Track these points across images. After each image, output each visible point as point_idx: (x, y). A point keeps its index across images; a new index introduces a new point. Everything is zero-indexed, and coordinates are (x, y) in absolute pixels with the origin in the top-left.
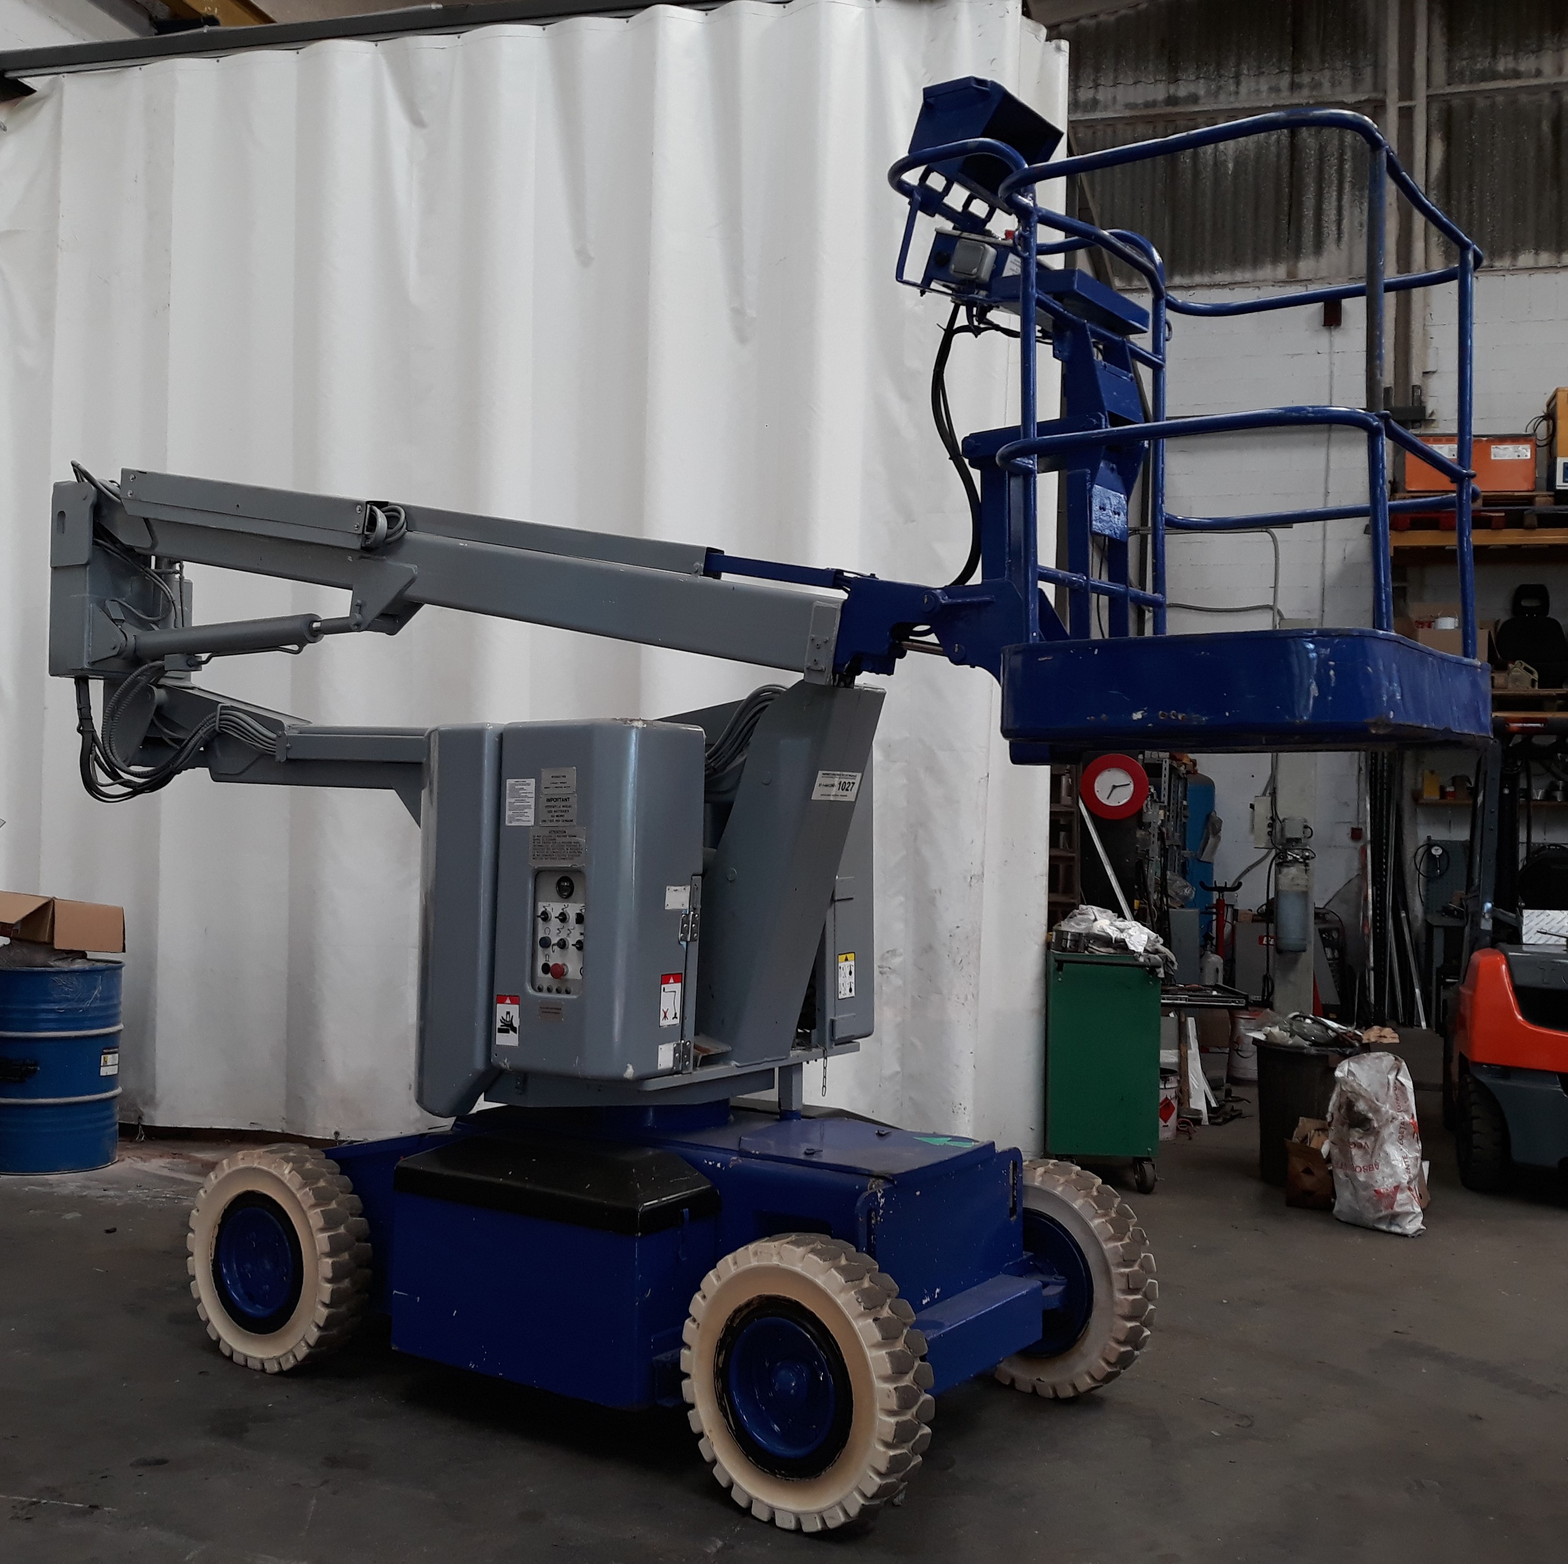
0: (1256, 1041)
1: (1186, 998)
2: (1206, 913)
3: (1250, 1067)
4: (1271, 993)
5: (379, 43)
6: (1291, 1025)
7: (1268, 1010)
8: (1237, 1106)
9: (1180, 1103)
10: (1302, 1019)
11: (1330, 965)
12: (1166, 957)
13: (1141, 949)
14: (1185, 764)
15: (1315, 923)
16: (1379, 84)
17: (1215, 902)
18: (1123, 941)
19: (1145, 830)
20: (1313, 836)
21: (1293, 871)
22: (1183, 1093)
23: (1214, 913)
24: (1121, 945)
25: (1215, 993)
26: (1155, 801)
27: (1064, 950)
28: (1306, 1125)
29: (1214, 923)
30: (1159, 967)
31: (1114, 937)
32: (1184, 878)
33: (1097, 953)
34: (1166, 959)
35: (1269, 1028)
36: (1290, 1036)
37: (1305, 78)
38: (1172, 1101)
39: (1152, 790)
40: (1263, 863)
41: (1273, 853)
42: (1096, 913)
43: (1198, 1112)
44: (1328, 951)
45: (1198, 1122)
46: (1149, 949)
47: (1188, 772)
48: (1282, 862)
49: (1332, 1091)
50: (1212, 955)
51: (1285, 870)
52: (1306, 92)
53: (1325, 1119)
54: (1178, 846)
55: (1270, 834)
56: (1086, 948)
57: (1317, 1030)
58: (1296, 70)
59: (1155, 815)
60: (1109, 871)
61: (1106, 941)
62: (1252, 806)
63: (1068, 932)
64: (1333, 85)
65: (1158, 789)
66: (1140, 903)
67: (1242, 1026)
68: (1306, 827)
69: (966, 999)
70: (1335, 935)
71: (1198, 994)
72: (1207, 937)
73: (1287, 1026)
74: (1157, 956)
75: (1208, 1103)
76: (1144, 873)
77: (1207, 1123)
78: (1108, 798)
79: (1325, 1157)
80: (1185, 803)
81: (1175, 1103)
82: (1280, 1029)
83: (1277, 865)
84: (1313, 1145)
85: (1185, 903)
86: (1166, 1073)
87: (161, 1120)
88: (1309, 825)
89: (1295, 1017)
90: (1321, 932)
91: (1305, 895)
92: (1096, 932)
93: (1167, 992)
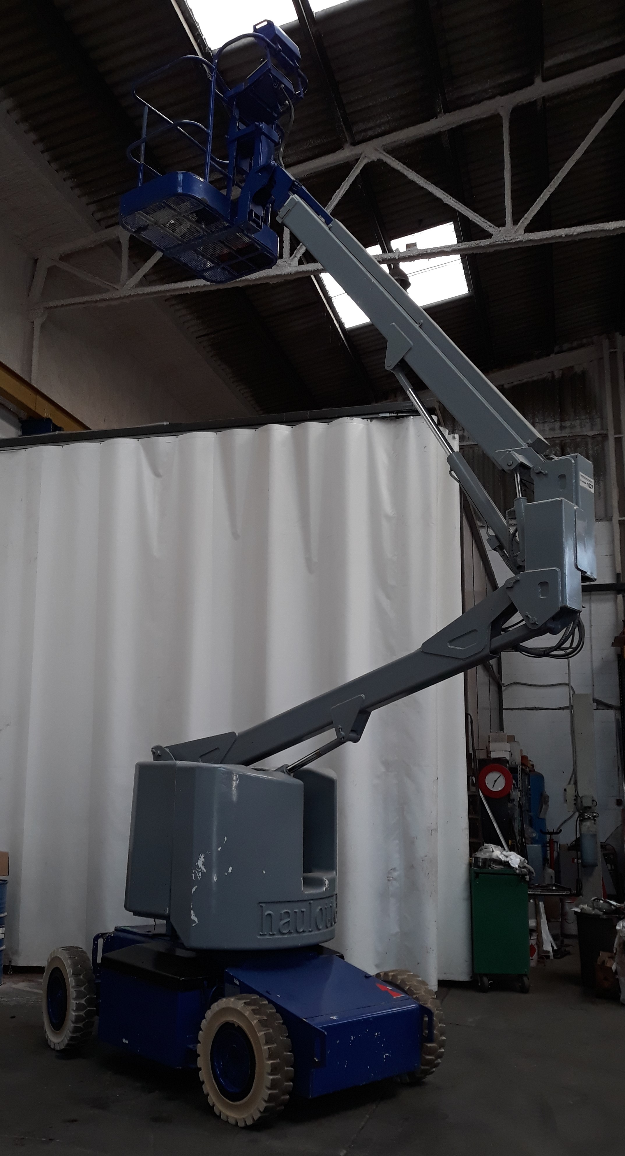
0: (576, 912)
1: (540, 891)
2: (544, 847)
3: (572, 928)
4: (581, 889)
5: (139, 440)
6: (593, 903)
7: (581, 897)
8: (567, 949)
9: (538, 947)
10: (598, 901)
11: (610, 873)
12: (530, 870)
13: (517, 866)
14: (529, 767)
15: (601, 851)
16: (603, 427)
17: (548, 841)
18: (508, 862)
19: (512, 803)
20: (597, 805)
21: (588, 823)
22: (540, 942)
23: (548, 846)
24: (507, 864)
25: (554, 888)
26: (516, 788)
27: (479, 867)
28: (603, 955)
29: (549, 852)
30: (527, 875)
31: (503, 860)
32: (532, 827)
33: (495, 868)
34: (529, 871)
35: (582, 906)
36: (593, 909)
37: (568, 424)
38: (535, 946)
39: (514, 782)
40: (572, 819)
41: (577, 814)
42: (493, 848)
43: (548, 952)
44: (609, 865)
45: (548, 957)
46: (521, 866)
47: (530, 771)
48: (582, 819)
49: (615, 937)
50: (548, 869)
51: (584, 823)
52: (568, 430)
53: (613, 951)
54: (527, 811)
55: (575, 804)
56: (490, 866)
57: (606, 906)
58: (562, 420)
59: (516, 795)
60: (495, 825)
61: (498, 862)
62: (565, 790)
63: (480, 858)
64: (581, 427)
65: (517, 781)
66: (512, 842)
67: (567, 907)
68: (593, 801)
69: (432, 894)
70: (611, 857)
71: (545, 889)
72: (545, 859)
73: (591, 904)
74: (525, 870)
75: (552, 947)
76: (512, 824)
77: (553, 958)
78: (493, 787)
79: (614, 971)
80: (529, 787)
81: (536, 947)
82: (588, 906)
83: (580, 821)
84: (608, 965)
85: (534, 841)
86: (532, 931)
87: (22, 962)
88: (595, 800)
89: (595, 900)
90: (604, 855)
91: (594, 836)
92: (494, 858)
93: (531, 888)
